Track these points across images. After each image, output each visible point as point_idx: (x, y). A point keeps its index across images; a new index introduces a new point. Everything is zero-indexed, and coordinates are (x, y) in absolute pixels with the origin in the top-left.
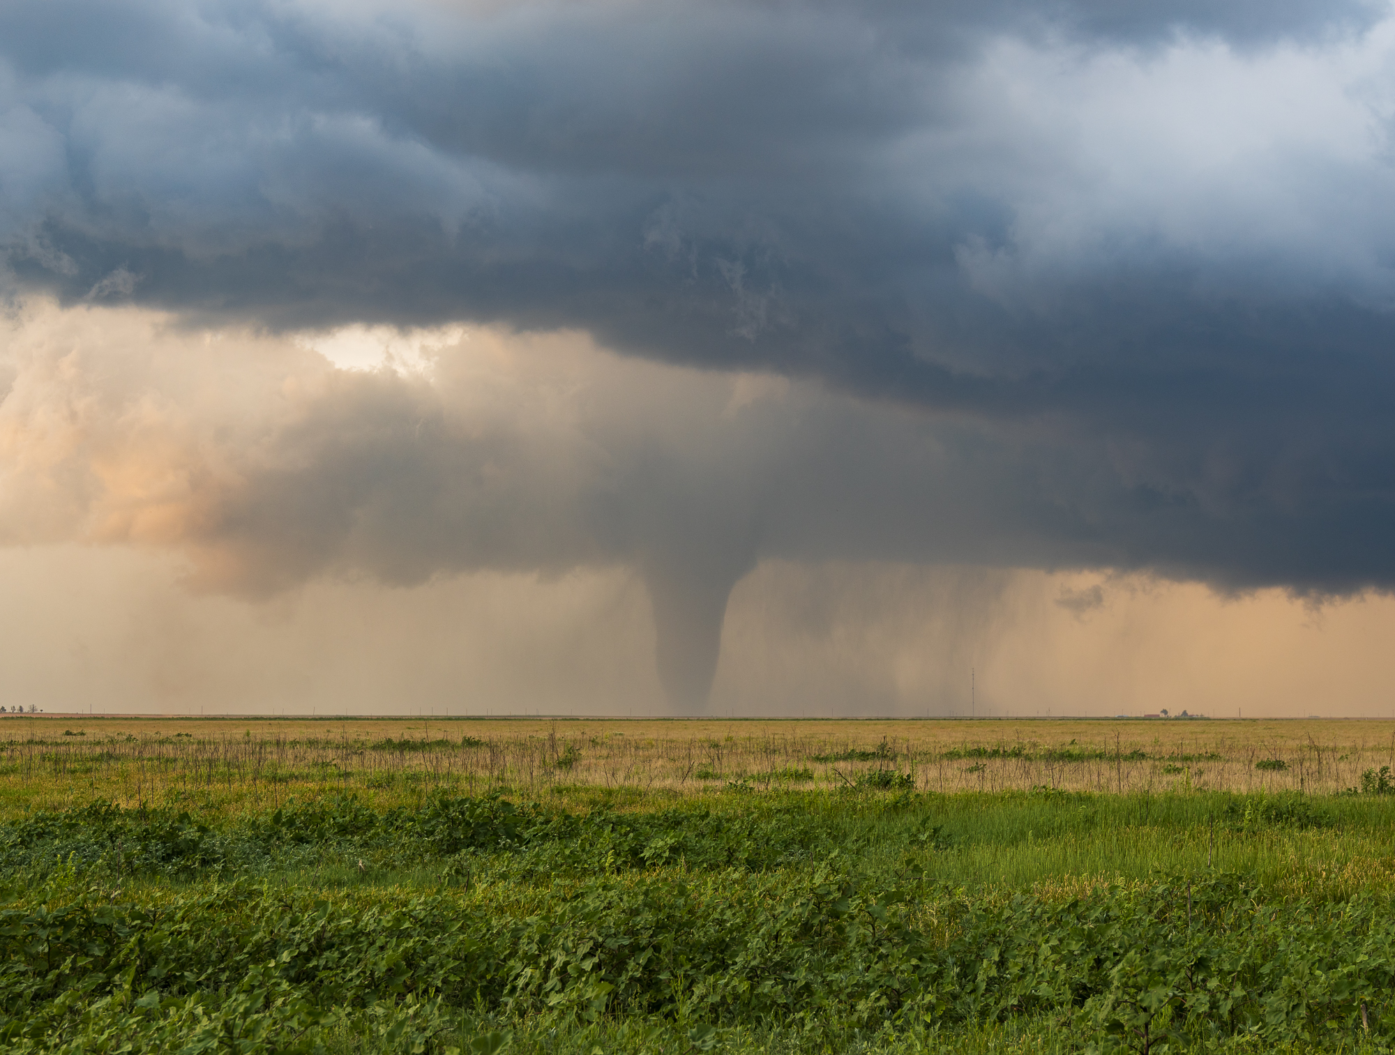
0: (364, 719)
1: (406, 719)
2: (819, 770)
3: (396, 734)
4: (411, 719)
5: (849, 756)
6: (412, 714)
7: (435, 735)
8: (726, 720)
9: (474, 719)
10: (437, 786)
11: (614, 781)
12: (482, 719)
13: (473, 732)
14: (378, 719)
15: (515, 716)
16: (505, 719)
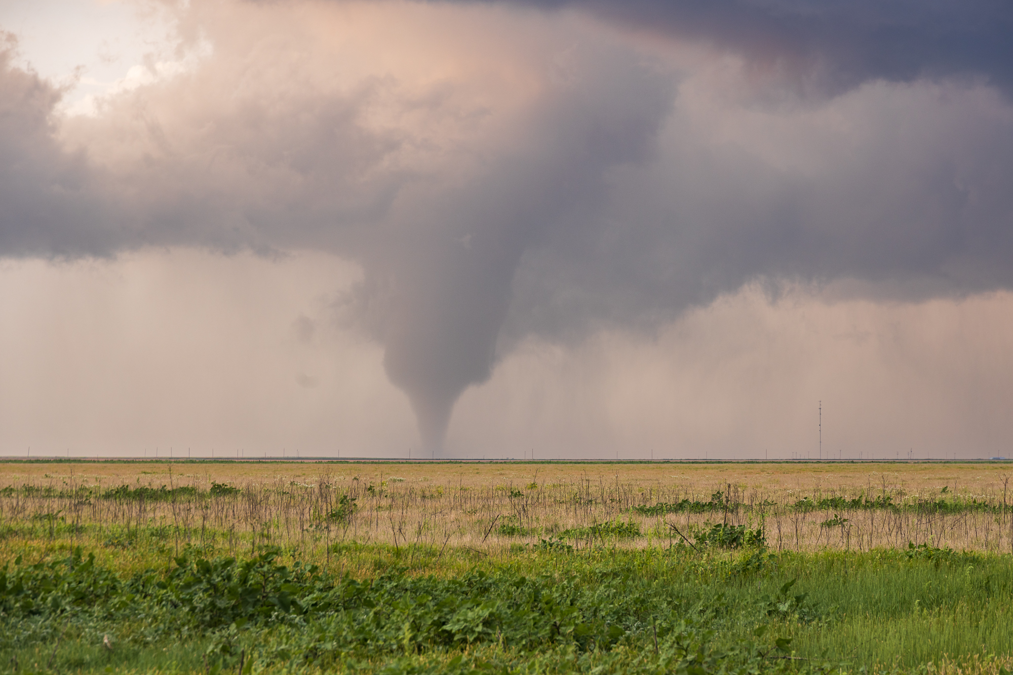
0: (89, 462)
1: (139, 462)
2: (647, 524)
3: (131, 479)
4: (146, 462)
5: (680, 507)
6: (147, 456)
7: (179, 480)
8: (525, 463)
9: (222, 462)
10: (189, 544)
11: (401, 537)
12: (232, 462)
13: (224, 478)
14: (107, 461)
15: (271, 458)
16: (260, 461)
